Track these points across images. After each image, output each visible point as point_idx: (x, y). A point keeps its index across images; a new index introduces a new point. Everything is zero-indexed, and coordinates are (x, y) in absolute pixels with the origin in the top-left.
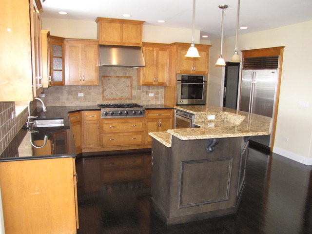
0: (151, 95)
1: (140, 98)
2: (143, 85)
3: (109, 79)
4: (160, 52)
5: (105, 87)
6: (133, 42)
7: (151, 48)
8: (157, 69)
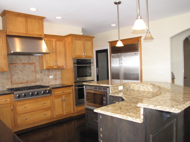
0: (51, 77)
1: (42, 80)
2: (46, 69)
3: (16, 66)
4: (58, 42)
5: (13, 73)
6: (36, 34)
7: (51, 39)
8: (56, 56)
